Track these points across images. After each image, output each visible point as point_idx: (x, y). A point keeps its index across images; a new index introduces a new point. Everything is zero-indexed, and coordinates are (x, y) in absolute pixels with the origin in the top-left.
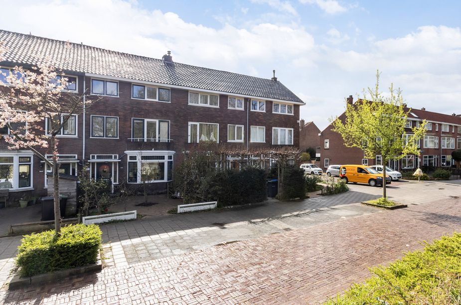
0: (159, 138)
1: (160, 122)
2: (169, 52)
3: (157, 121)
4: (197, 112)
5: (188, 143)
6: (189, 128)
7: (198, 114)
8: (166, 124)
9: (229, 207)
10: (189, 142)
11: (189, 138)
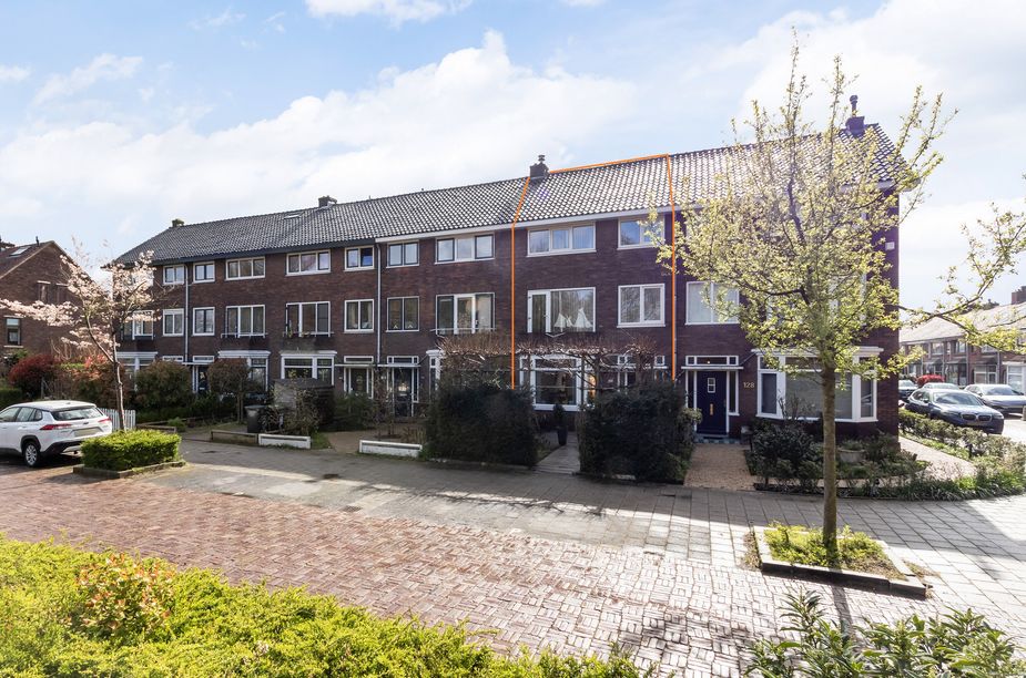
0: (477, 326)
1: (477, 297)
2: (542, 158)
3: (472, 296)
4: (545, 269)
5: (528, 334)
6: (530, 302)
7: (546, 273)
8: (488, 300)
9: (439, 460)
10: (530, 330)
11: (530, 323)
